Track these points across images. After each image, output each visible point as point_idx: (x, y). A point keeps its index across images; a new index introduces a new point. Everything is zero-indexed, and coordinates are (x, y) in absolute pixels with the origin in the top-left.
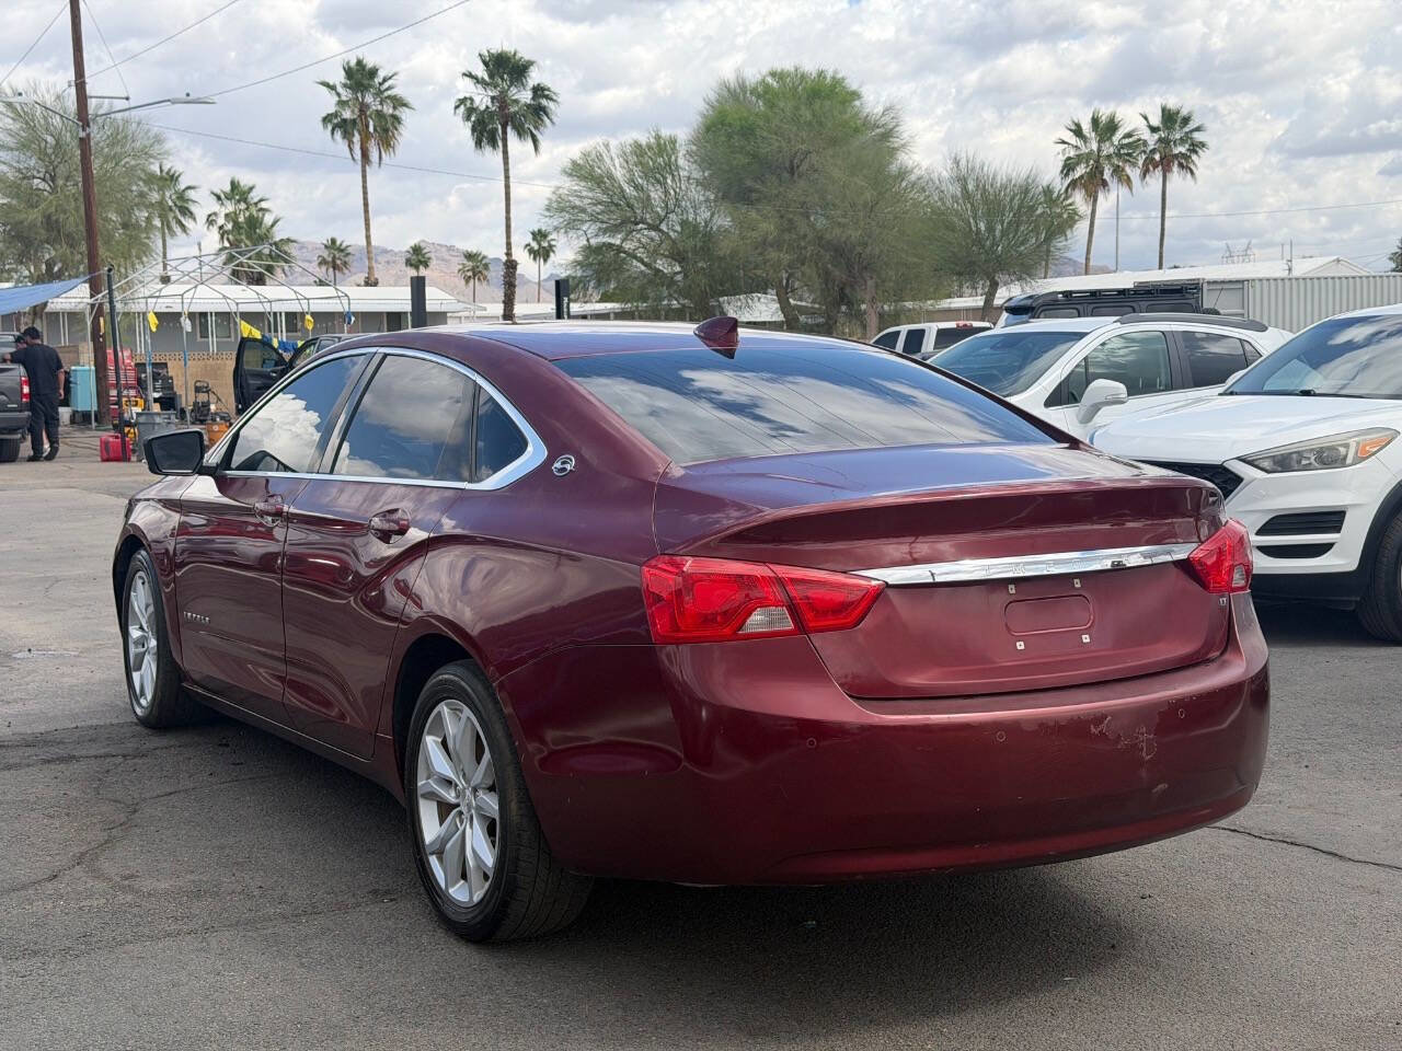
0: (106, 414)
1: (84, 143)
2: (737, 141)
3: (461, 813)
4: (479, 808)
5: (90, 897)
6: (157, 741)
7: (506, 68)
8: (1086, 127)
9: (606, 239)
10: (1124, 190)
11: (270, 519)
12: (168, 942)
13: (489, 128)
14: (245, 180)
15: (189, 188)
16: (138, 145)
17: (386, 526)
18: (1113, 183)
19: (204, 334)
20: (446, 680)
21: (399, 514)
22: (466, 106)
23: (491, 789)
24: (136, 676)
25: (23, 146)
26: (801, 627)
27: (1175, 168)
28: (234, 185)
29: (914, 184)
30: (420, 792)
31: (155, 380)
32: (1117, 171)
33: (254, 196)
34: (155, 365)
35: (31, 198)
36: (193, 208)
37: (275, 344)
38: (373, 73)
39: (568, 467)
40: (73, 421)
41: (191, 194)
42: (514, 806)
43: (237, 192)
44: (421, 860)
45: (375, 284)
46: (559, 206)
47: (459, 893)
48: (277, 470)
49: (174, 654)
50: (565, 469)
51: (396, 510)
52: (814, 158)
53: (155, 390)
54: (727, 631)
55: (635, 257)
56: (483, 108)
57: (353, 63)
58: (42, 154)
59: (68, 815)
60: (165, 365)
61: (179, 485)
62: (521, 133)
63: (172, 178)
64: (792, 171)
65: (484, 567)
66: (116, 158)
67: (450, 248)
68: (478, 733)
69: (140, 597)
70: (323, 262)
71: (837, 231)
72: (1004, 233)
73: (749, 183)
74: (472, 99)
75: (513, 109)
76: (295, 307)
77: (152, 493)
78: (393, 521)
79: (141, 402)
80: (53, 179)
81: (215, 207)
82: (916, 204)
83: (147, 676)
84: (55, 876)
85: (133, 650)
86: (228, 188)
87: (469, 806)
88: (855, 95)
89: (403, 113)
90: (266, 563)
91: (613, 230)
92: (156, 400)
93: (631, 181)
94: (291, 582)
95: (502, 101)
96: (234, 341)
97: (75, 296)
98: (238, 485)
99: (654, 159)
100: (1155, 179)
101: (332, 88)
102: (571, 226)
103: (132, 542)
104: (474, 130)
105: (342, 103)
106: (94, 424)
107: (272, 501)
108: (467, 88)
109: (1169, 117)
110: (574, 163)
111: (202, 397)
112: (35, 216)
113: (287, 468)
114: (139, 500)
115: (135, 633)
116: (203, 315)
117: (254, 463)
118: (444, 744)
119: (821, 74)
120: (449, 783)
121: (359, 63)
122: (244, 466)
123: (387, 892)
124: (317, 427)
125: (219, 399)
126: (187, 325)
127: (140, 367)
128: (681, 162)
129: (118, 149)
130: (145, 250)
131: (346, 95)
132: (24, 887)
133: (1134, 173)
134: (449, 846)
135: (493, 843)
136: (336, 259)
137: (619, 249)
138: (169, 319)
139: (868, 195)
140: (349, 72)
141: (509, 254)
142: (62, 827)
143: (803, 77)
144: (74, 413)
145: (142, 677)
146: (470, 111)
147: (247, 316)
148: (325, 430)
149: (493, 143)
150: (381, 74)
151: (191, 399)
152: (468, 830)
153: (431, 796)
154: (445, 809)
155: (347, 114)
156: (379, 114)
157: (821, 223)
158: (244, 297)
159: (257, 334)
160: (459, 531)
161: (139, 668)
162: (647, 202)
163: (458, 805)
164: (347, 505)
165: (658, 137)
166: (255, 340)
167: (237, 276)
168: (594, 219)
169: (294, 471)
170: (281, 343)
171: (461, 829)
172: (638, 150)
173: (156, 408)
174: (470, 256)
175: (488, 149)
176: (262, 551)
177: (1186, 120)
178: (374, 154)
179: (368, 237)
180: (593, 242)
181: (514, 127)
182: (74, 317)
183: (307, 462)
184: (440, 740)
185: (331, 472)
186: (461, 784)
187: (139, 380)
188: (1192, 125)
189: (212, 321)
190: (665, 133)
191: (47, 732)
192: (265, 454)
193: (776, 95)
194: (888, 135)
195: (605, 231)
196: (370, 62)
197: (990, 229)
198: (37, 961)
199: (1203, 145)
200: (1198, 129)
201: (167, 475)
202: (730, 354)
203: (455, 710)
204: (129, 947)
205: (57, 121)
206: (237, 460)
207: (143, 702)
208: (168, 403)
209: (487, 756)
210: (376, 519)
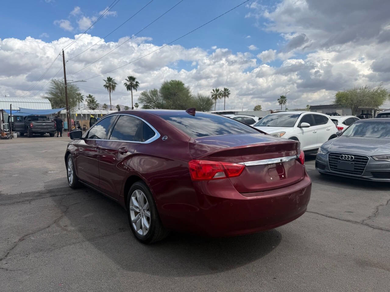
0: (69, 129)
1: (66, 87)
2: (167, 90)
3: (140, 214)
4: (145, 214)
5: (56, 232)
6: (73, 191)
7: (132, 79)
8: (215, 90)
9: (147, 104)
10: (220, 99)
11: (96, 149)
12: (73, 246)
13: (129, 87)
14: (91, 95)
15: (83, 96)
16: (75, 89)
17: (122, 151)
18: (218, 98)
19: (85, 117)
20: (137, 185)
21: (125, 149)
22: (126, 84)
23: (148, 210)
24: (69, 178)
25: (57, 89)
26: (227, 176)
27: (226, 97)
28: (90, 95)
29: (192, 97)
30: (130, 209)
31: (77, 124)
32: (219, 97)
33: (93, 97)
34: (77, 122)
35: (58, 97)
36: (83, 99)
37: (96, 118)
38: (111, 79)
39: (166, 139)
40: (64, 130)
41: (83, 97)
42: (154, 215)
43: (90, 96)
44: (131, 224)
45: (112, 110)
46: (140, 99)
47: (140, 232)
48: (97, 139)
49: (76, 174)
50: (165, 139)
51: (125, 147)
52: (178, 93)
53: (77, 125)
54: (210, 178)
55: (151, 107)
56: (128, 84)
57: (108, 77)
58: (60, 90)
59: (54, 209)
60: (79, 122)
61: (77, 141)
62: (134, 88)
63: (80, 94)
64: (175, 95)
65: (143, 160)
66: (71, 91)
67: (123, 106)
68: (145, 197)
69: (70, 163)
70: (103, 107)
71: (181, 104)
72: (205, 104)
73: (168, 96)
74: (126, 83)
75: (133, 85)
76: (99, 113)
77: (72, 143)
78: (124, 150)
79: (74, 127)
80: (61, 93)
81: (87, 98)
82: (193, 100)
83: (71, 178)
84: (49, 226)
85: (69, 173)
86: (89, 96)
87: (142, 213)
88: (184, 84)
89: (116, 85)
90: (95, 156)
91: (148, 103)
92: (77, 127)
93: (151, 96)
94: (100, 160)
95: (131, 83)
96: (90, 118)
97: (64, 111)
98: (89, 142)
99: (154, 93)
100: (223, 98)
101: (105, 81)
102: (142, 102)
103: (68, 153)
104: (127, 88)
105: (107, 83)
106: (67, 131)
107: (96, 145)
108: (126, 82)
109: (225, 90)
110: (142, 93)
111: (85, 127)
112: (58, 99)
113: (99, 138)
114: (70, 144)
115: (69, 170)
116: (85, 114)
117: (92, 137)
118: (136, 199)
119: (179, 81)
120: (137, 207)
121: (109, 77)
122: (90, 138)
123: (123, 229)
124: (105, 131)
125: (87, 127)
126: (82, 115)
127: (75, 122)
128: (158, 93)
129: (72, 89)
130: (76, 105)
131: (107, 82)
132: (42, 230)
133: (221, 97)
134: (137, 222)
135: (149, 223)
136: (105, 107)
137: (149, 106)
138: (79, 115)
139: (186, 99)
140: (108, 78)
141: (132, 106)
142: (52, 213)
143: (176, 81)
144: (64, 129)
145: (70, 179)
146: (126, 85)
147: (92, 115)
148: (107, 132)
149: (130, 90)
150: (113, 79)
151: (83, 127)
152: (142, 219)
153: (133, 210)
154: (136, 213)
155: (107, 85)
156: (112, 85)
157: (179, 102)
158: (92, 112)
159: (93, 117)
160: (138, 153)
161: (70, 177)
162: (153, 99)
163: (139, 213)
164: (113, 146)
165: (155, 89)
166: (93, 118)
167: (91, 108)
168: (145, 101)
169: (101, 139)
170: (97, 118)
171: (140, 218)
172: (152, 91)
173: (77, 128)
174: (126, 107)
175: (129, 91)
176: (94, 154)
177: (228, 90)
178: (111, 91)
179: (111, 103)
180: (145, 104)
181: (133, 87)
182: (65, 115)
183: (104, 137)
184: (135, 198)
185: (109, 139)
186: (140, 208)
187: (74, 124)
188: (228, 91)
189: (86, 116)
190: (156, 89)
191: (52, 189)
192: (95, 135)
193: (172, 84)
194: (188, 90)
195: (147, 103)
196: (111, 77)
197: (203, 104)
198: (41, 253)
199: (230, 93)
200: (229, 91)
201: (75, 140)
202: (194, 115)
203: (139, 192)
204: (64, 248)
205: (62, 85)
206: (89, 136)
207: (71, 183)
208: (79, 127)
209: (147, 203)
210: (120, 149)
